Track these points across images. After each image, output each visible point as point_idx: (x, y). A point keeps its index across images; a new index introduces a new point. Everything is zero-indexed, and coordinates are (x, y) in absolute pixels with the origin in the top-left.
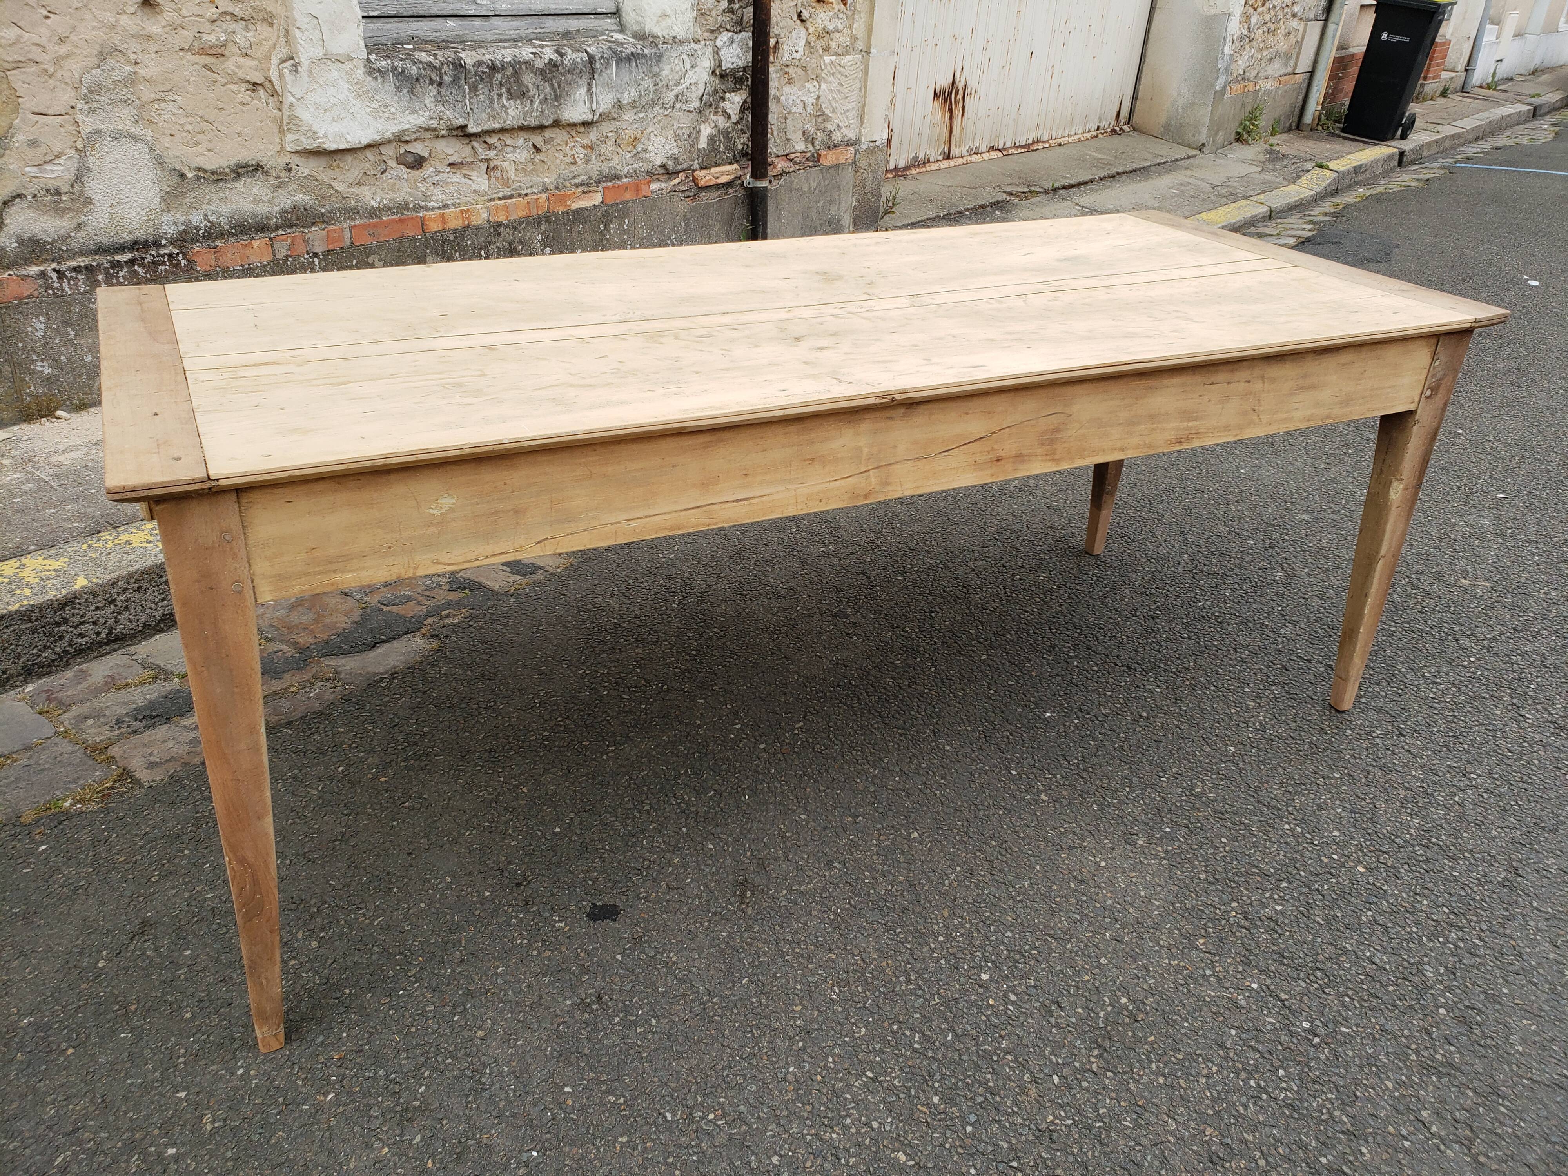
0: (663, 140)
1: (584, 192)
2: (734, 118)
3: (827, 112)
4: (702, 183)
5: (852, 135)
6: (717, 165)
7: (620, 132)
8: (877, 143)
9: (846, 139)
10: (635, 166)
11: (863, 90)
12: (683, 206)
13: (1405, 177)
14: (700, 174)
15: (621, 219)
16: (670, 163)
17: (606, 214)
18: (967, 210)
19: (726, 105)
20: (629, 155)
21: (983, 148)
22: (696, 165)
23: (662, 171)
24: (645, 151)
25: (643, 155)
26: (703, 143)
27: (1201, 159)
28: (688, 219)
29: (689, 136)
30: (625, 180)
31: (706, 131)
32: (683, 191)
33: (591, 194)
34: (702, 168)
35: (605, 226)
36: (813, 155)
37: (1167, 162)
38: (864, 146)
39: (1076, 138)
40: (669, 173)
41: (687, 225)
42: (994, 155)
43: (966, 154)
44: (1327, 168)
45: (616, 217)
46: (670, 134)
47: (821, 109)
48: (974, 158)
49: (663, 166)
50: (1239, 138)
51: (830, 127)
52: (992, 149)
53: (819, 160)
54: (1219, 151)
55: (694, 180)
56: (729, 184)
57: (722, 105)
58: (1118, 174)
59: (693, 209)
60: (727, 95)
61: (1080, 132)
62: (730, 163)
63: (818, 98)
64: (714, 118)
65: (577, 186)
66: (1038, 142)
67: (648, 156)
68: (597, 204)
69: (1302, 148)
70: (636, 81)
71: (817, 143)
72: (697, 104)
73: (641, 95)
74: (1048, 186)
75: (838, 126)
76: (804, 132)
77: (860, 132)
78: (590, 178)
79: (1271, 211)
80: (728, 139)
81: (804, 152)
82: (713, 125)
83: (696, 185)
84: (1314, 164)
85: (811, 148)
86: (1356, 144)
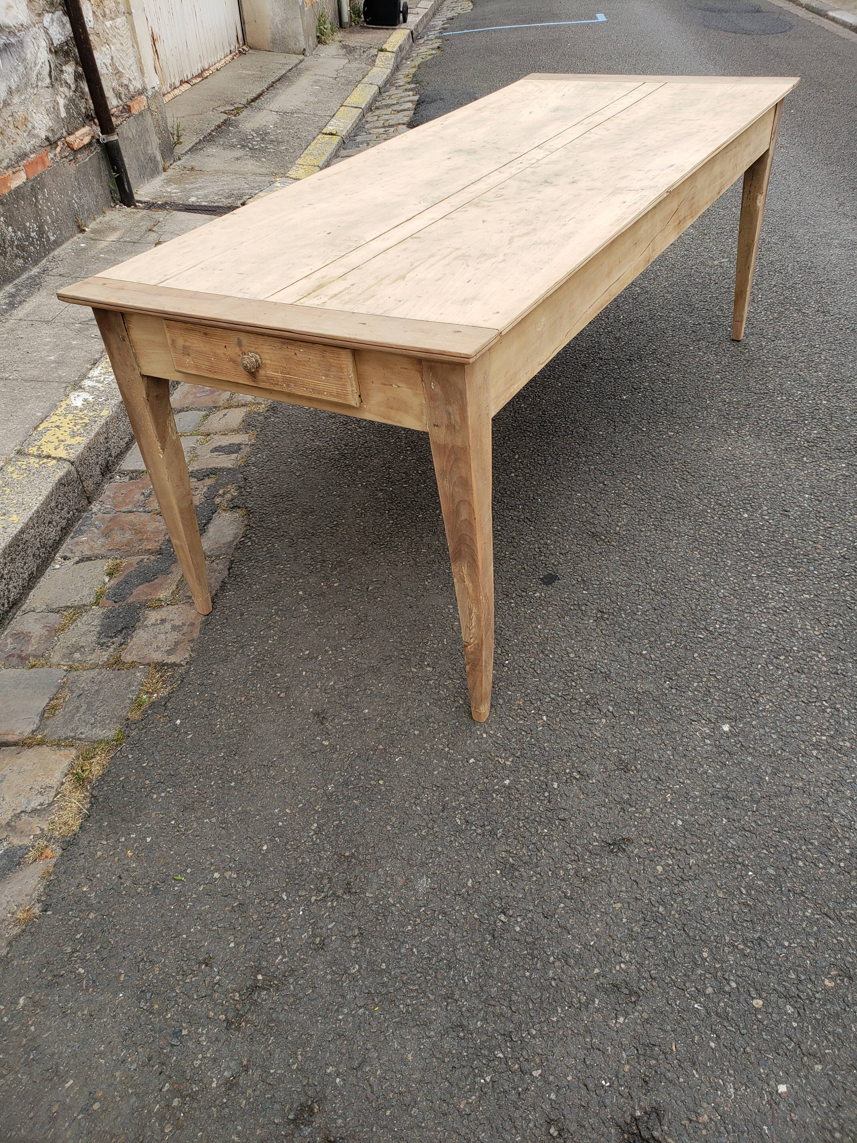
0: (41, 116)
1: (14, 173)
2: (73, 87)
3: (120, 69)
4: (76, 147)
5: (139, 86)
6: (77, 129)
7: (15, 114)
8: (156, 88)
9: (136, 90)
10: (32, 142)
11: (135, 46)
12: (71, 168)
13: (423, 49)
14: (70, 139)
15: (42, 189)
16: (50, 135)
17: (33, 188)
18: (213, 131)
19: (65, 76)
20: (25, 134)
21: (178, 84)
22: (65, 134)
23: (47, 143)
24: (33, 128)
25: (33, 132)
26: (63, 114)
27: (309, 61)
28: (78, 179)
29: (54, 109)
30: (32, 156)
31: (62, 102)
32: (66, 157)
33: (18, 173)
34: (69, 134)
35: (36, 199)
36: (124, 108)
37: (292, 68)
38: (150, 93)
39: (223, 62)
40: (51, 143)
41: (79, 184)
42: (186, 86)
43: (170, 90)
44: (386, 51)
45: (39, 189)
46: (42, 109)
47: (116, 68)
48: (177, 92)
49: (47, 139)
50: (320, 41)
51: (126, 82)
52: (182, 82)
53: (130, 111)
54: (314, 53)
55: (69, 145)
56: (90, 144)
57: (63, 77)
58: (273, 83)
59: (78, 170)
60: (64, 68)
61: (223, 57)
62: (84, 126)
63: (112, 57)
64: (61, 89)
65: (7, 168)
66: (204, 70)
67: (36, 132)
68: (25, 180)
69: (358, 40)
70: (15, 68)
71: (123, 97)
72: (48, 80)
73: (20, 80)
74: (244, 101)
75: (130, 80)
76: (113, 89)
77: (144, 82)
78: (11, 160)
79: (379, 88)
80: (76, 106)
81: (118, 106)
82: (63, 96)
83: (72, 149)
84: (376, 50)
85: (121, 102)
86: (382, 31)
